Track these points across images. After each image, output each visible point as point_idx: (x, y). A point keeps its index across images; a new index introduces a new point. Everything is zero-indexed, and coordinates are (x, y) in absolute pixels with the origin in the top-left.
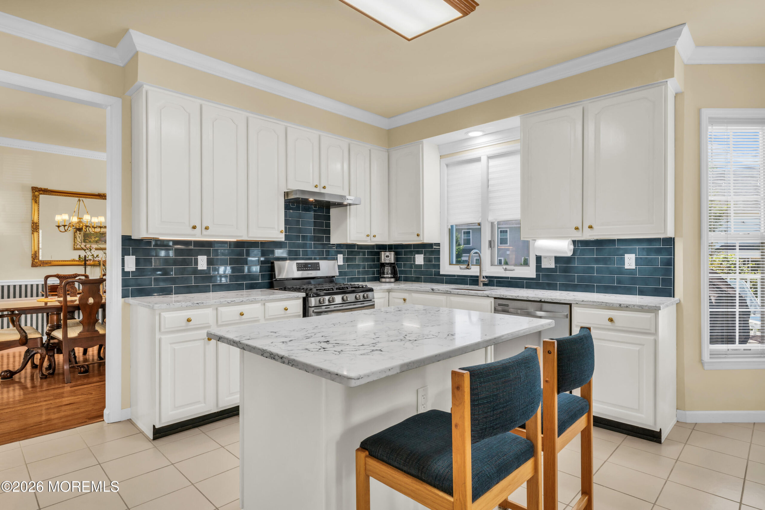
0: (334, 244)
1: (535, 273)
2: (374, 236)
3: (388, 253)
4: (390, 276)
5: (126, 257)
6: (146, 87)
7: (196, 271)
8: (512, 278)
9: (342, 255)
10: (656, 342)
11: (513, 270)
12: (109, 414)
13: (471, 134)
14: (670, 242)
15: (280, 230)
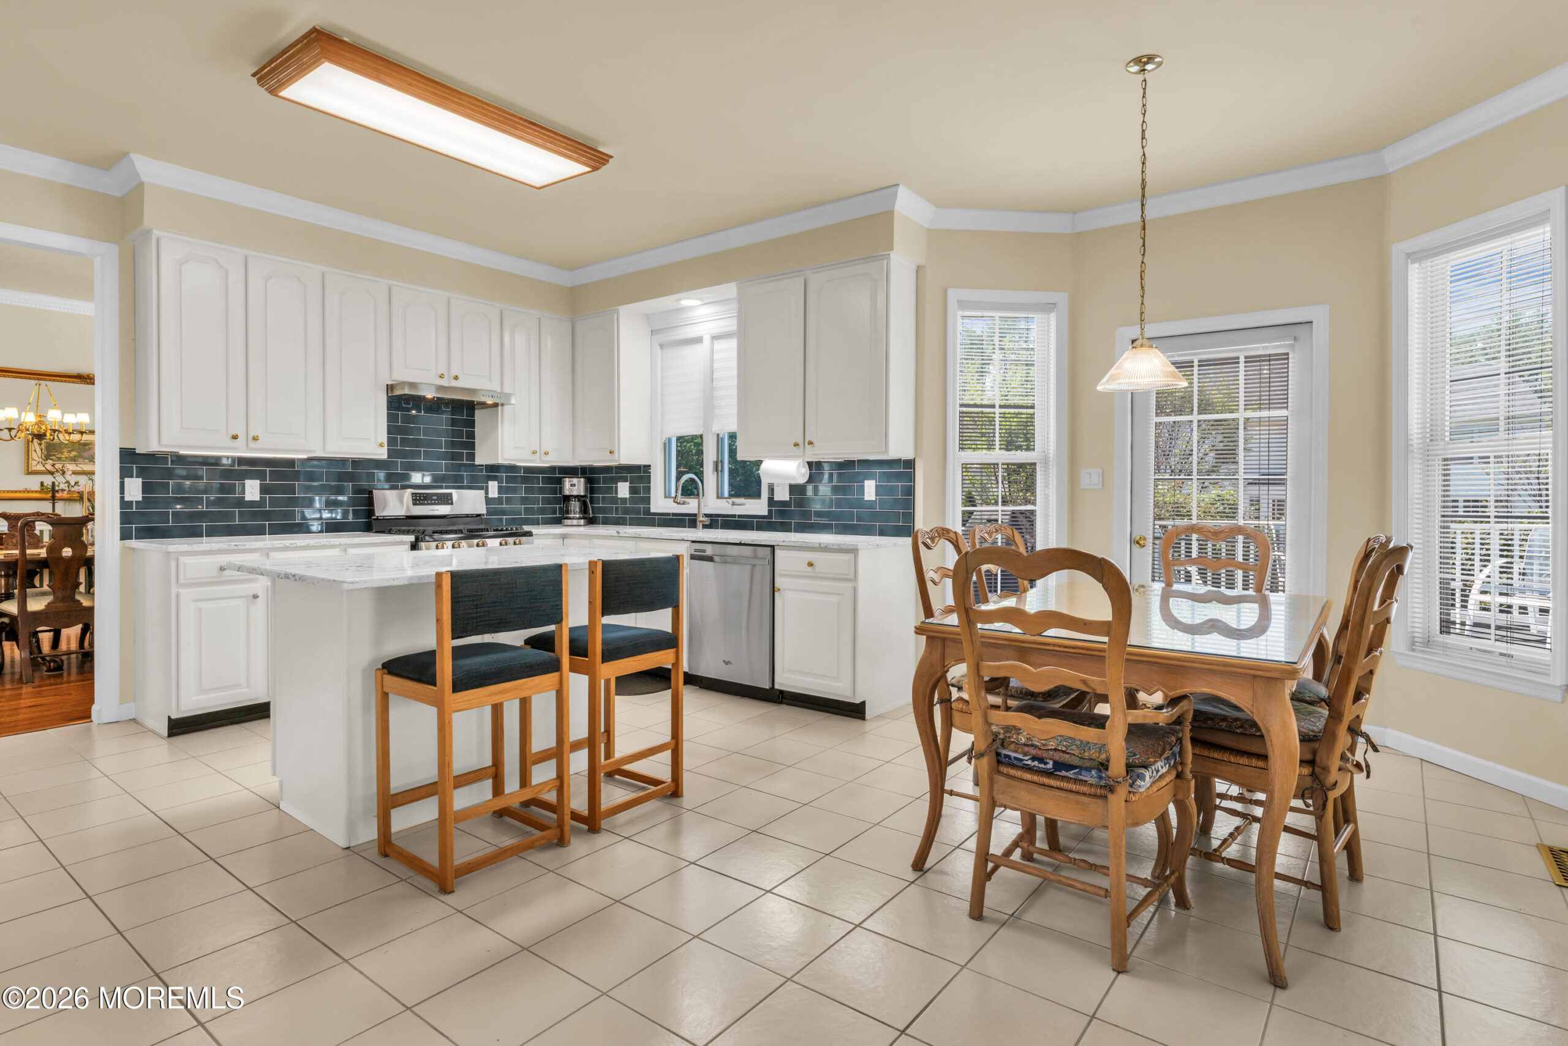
0: (483, 466)
1: (767, 508)
2: (546, 453)
3: (575, 481)
4: (578, 516)
5: (127, 480)
6: (156, 233)
7: (241, 502)
8: (740, 516)
9: (496, 482)
10: (855, 590)
11: (744, 504)
12: (99, 711)
13: (685, 303)
14: (910, 464)
15: (380, 441)
